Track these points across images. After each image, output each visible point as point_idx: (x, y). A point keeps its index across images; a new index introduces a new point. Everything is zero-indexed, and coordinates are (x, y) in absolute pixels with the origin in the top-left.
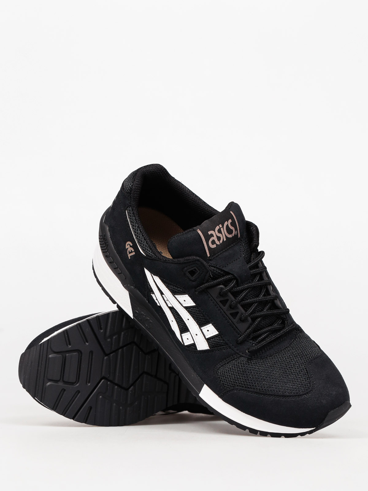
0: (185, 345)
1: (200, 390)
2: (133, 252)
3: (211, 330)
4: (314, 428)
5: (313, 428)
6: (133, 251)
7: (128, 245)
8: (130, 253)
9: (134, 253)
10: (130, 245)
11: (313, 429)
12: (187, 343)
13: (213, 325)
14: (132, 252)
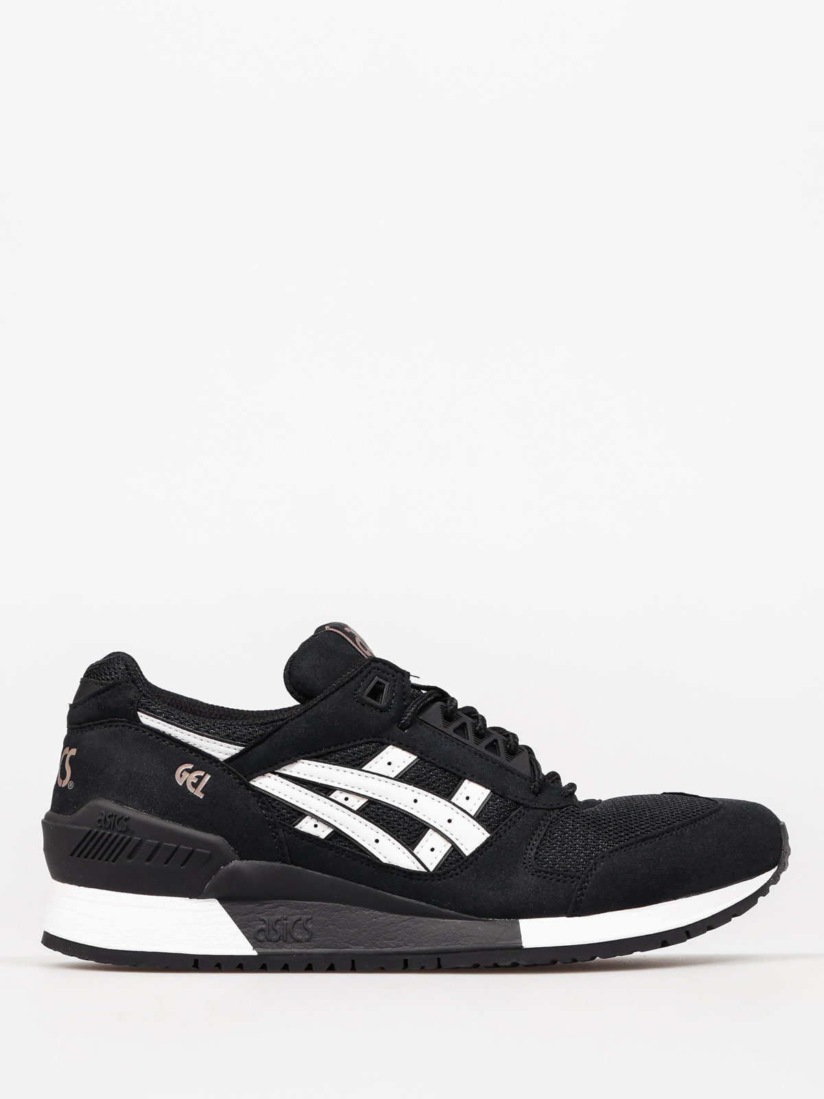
0: (431, 869)
1: (518, 935)
2: (205, 775)
3: (473, 794)
4: (776, 868)
5: (774, 867)
6: (202, 774)
7: (181, 776)
8: (195, 785)
9: (208, 777)
10: (187, 770)
11: (774, 870)
12: (432, 862)
13: (470, 780)
14: (200, 778)
